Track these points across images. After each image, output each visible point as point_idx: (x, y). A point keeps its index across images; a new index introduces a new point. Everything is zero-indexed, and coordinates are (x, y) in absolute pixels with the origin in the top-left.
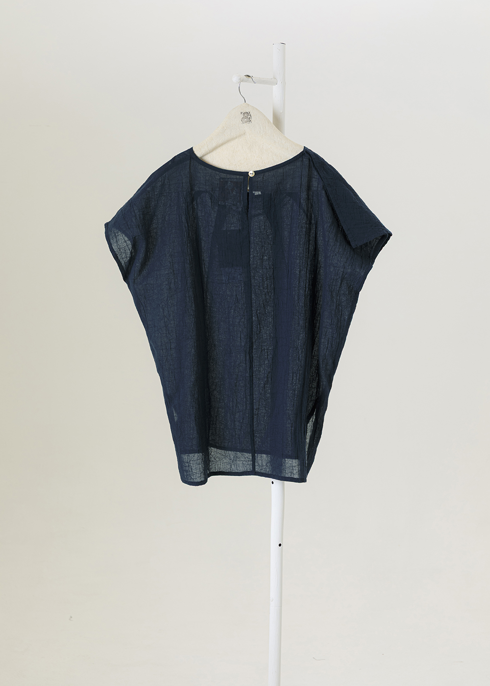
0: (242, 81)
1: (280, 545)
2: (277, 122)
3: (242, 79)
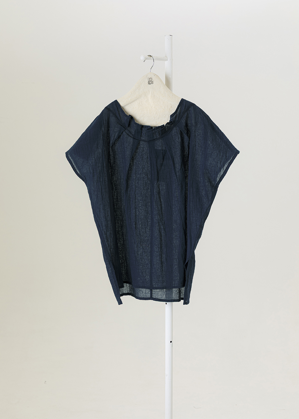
0: (146, 59)
1: (171, 342)
2: (168, 83)
3: (146, 58)
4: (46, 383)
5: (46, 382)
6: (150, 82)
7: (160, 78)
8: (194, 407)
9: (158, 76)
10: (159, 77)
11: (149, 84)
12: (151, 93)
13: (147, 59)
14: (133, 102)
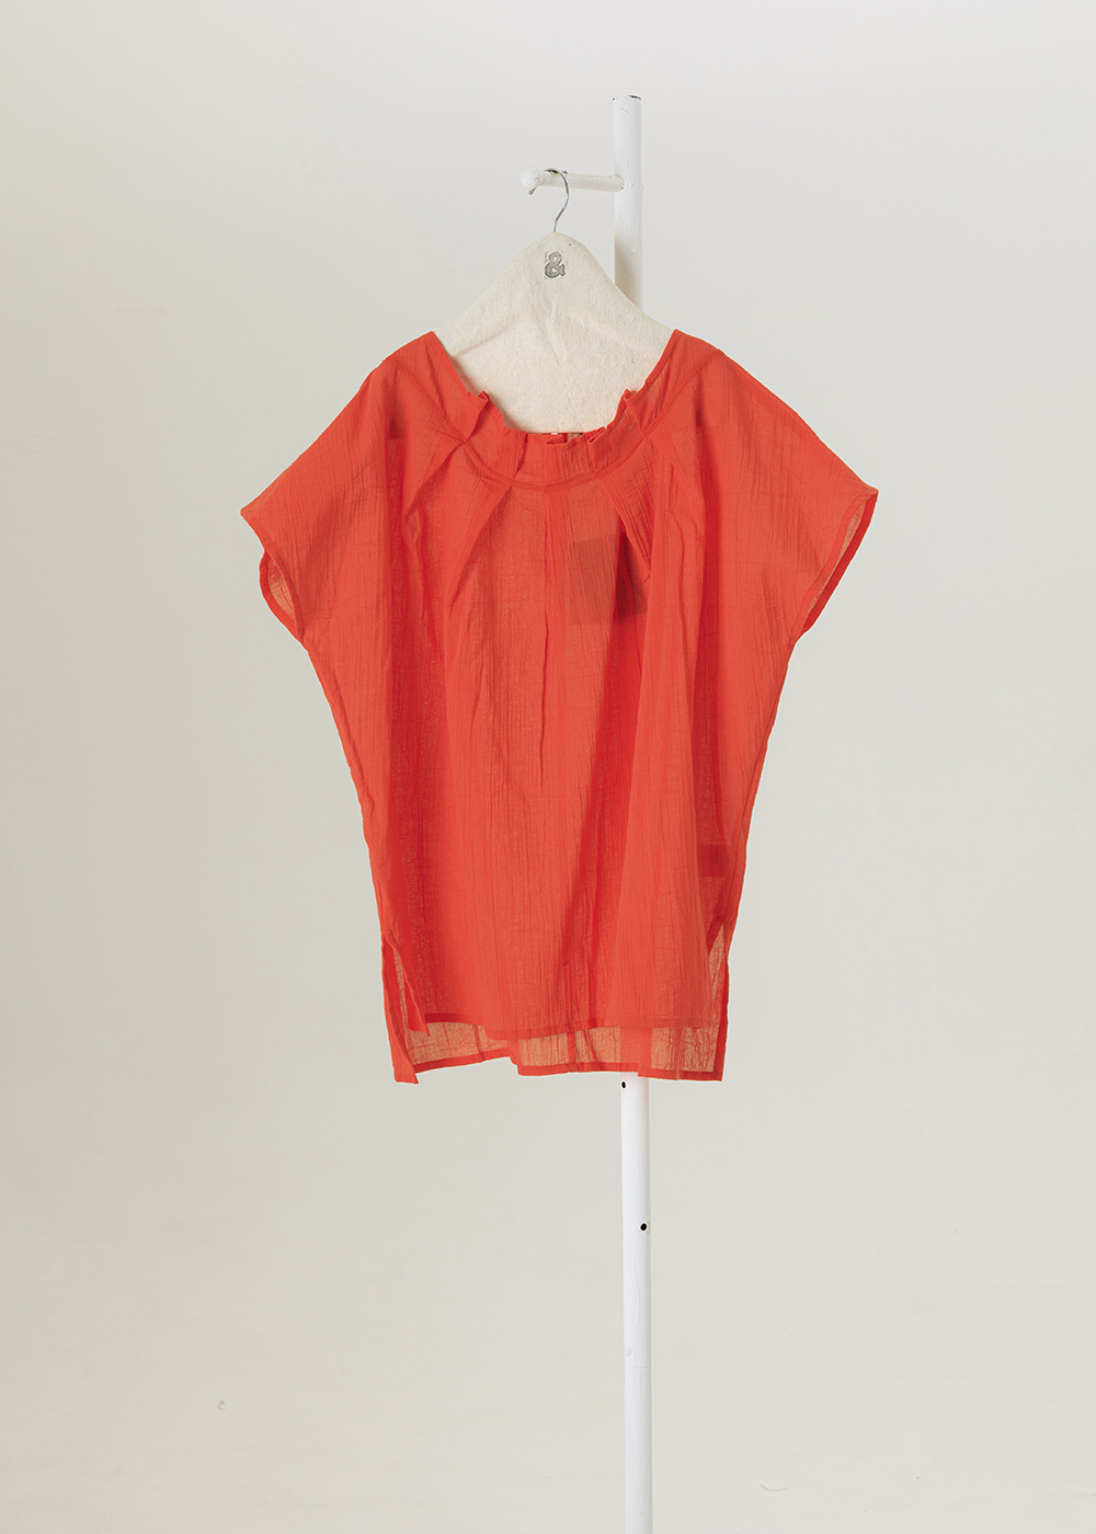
0: (540, 184)
1: (644, 1227)
2: (626, 277)
3: (539, 179)
4: (223, 1407)
5: (222, 1403)
6: (554, 269)
7: (591, 255)
8: (762, 1486)
9: (580, 245)
10: (586, 250)
11: (550, 275)
12: (553, 311)
13: (543, 183)
14: (487, 341)
